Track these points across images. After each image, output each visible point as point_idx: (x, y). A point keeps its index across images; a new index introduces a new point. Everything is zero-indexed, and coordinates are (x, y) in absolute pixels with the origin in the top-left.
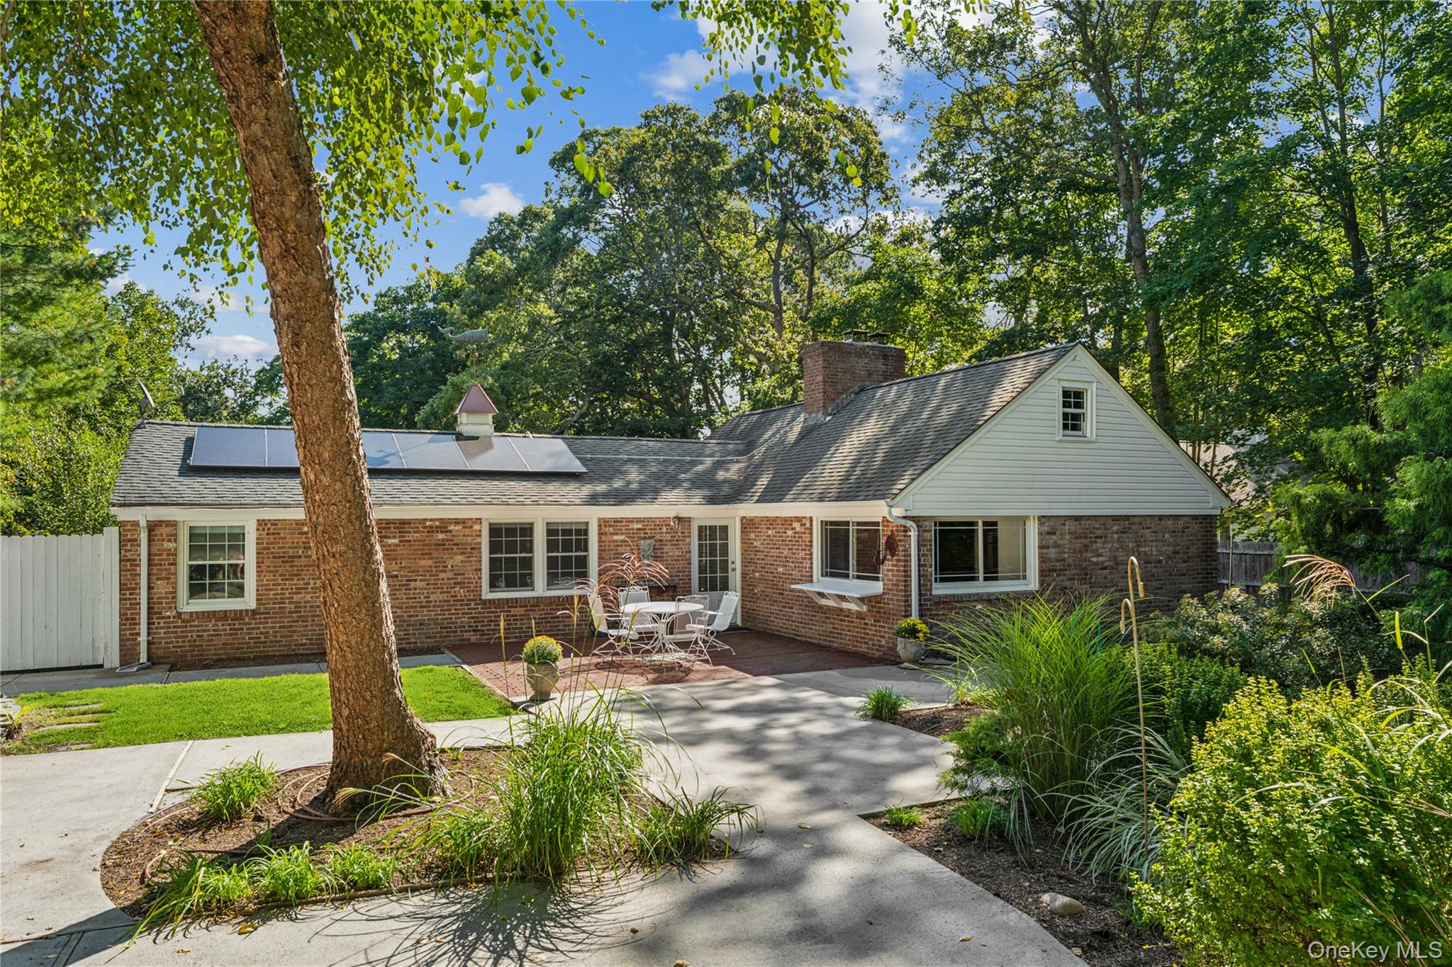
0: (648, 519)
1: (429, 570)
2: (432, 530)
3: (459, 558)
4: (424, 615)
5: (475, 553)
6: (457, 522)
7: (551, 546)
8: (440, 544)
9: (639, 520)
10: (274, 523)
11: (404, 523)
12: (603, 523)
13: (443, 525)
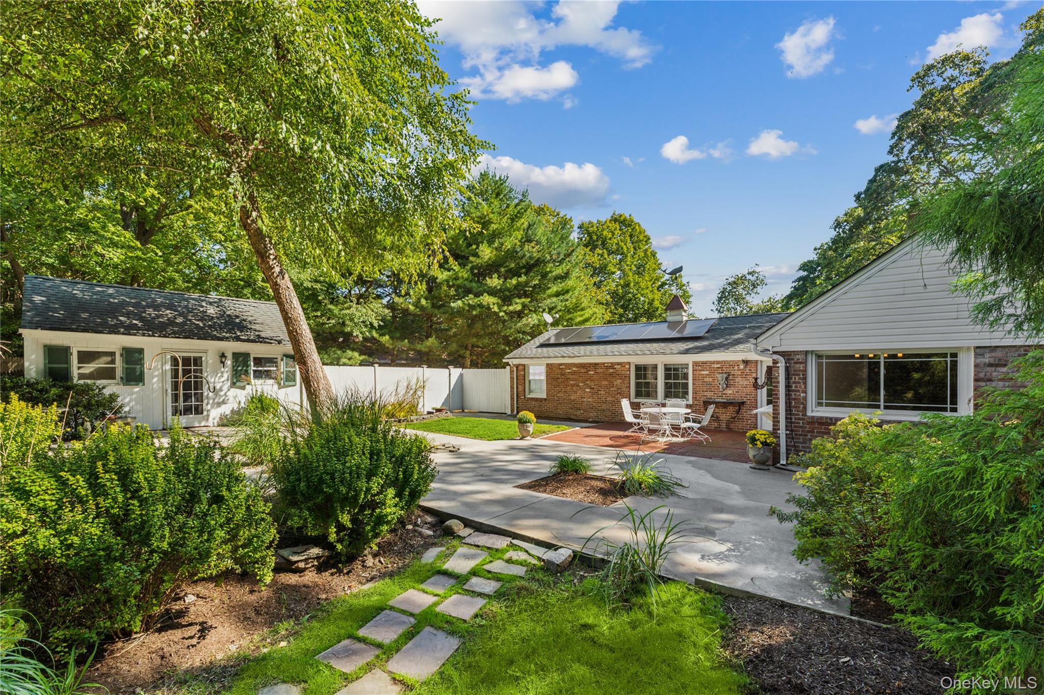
0: (725, 362)
1: (606, 386)
2: (608, 368)
3: (619, 381)
4: (604, 407)
5: (627, 379)
6: (618, 364)
7: (667, 377)
8: (611, 374)
9: (718, 362)
10: (551, 364)
11: (596, 364)
12: (696, 364)
13: (612, 365)
